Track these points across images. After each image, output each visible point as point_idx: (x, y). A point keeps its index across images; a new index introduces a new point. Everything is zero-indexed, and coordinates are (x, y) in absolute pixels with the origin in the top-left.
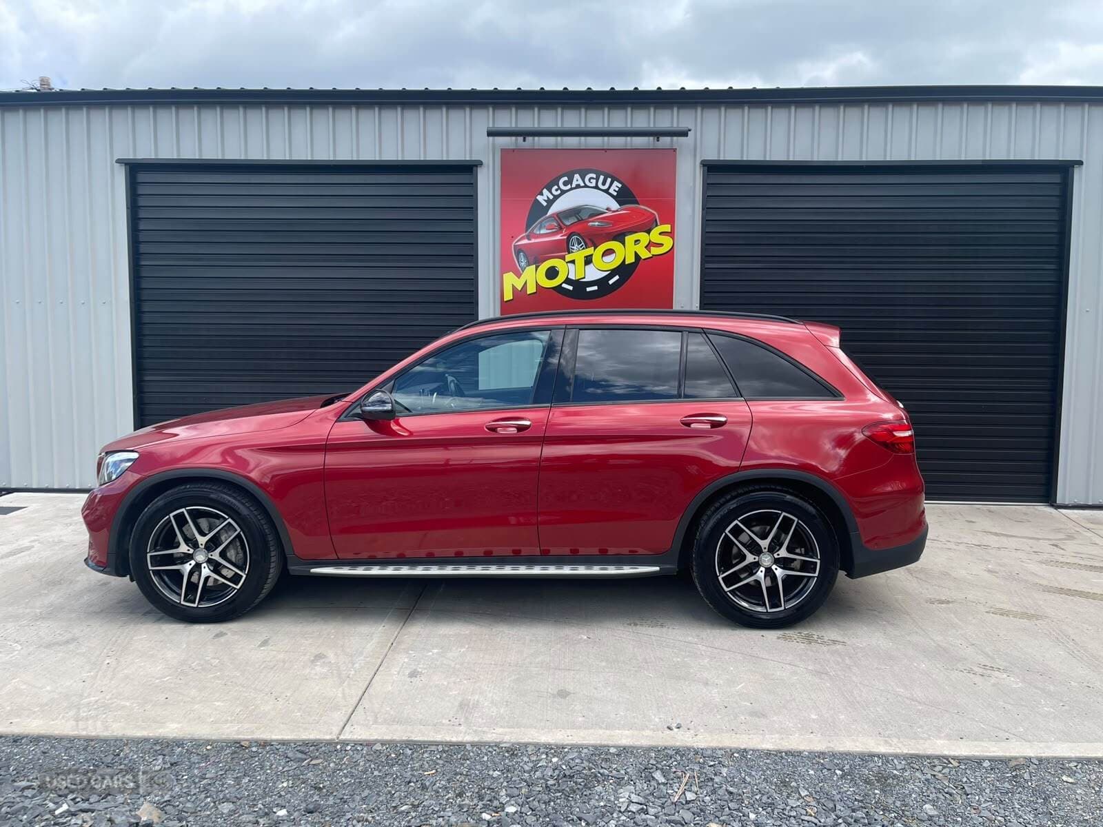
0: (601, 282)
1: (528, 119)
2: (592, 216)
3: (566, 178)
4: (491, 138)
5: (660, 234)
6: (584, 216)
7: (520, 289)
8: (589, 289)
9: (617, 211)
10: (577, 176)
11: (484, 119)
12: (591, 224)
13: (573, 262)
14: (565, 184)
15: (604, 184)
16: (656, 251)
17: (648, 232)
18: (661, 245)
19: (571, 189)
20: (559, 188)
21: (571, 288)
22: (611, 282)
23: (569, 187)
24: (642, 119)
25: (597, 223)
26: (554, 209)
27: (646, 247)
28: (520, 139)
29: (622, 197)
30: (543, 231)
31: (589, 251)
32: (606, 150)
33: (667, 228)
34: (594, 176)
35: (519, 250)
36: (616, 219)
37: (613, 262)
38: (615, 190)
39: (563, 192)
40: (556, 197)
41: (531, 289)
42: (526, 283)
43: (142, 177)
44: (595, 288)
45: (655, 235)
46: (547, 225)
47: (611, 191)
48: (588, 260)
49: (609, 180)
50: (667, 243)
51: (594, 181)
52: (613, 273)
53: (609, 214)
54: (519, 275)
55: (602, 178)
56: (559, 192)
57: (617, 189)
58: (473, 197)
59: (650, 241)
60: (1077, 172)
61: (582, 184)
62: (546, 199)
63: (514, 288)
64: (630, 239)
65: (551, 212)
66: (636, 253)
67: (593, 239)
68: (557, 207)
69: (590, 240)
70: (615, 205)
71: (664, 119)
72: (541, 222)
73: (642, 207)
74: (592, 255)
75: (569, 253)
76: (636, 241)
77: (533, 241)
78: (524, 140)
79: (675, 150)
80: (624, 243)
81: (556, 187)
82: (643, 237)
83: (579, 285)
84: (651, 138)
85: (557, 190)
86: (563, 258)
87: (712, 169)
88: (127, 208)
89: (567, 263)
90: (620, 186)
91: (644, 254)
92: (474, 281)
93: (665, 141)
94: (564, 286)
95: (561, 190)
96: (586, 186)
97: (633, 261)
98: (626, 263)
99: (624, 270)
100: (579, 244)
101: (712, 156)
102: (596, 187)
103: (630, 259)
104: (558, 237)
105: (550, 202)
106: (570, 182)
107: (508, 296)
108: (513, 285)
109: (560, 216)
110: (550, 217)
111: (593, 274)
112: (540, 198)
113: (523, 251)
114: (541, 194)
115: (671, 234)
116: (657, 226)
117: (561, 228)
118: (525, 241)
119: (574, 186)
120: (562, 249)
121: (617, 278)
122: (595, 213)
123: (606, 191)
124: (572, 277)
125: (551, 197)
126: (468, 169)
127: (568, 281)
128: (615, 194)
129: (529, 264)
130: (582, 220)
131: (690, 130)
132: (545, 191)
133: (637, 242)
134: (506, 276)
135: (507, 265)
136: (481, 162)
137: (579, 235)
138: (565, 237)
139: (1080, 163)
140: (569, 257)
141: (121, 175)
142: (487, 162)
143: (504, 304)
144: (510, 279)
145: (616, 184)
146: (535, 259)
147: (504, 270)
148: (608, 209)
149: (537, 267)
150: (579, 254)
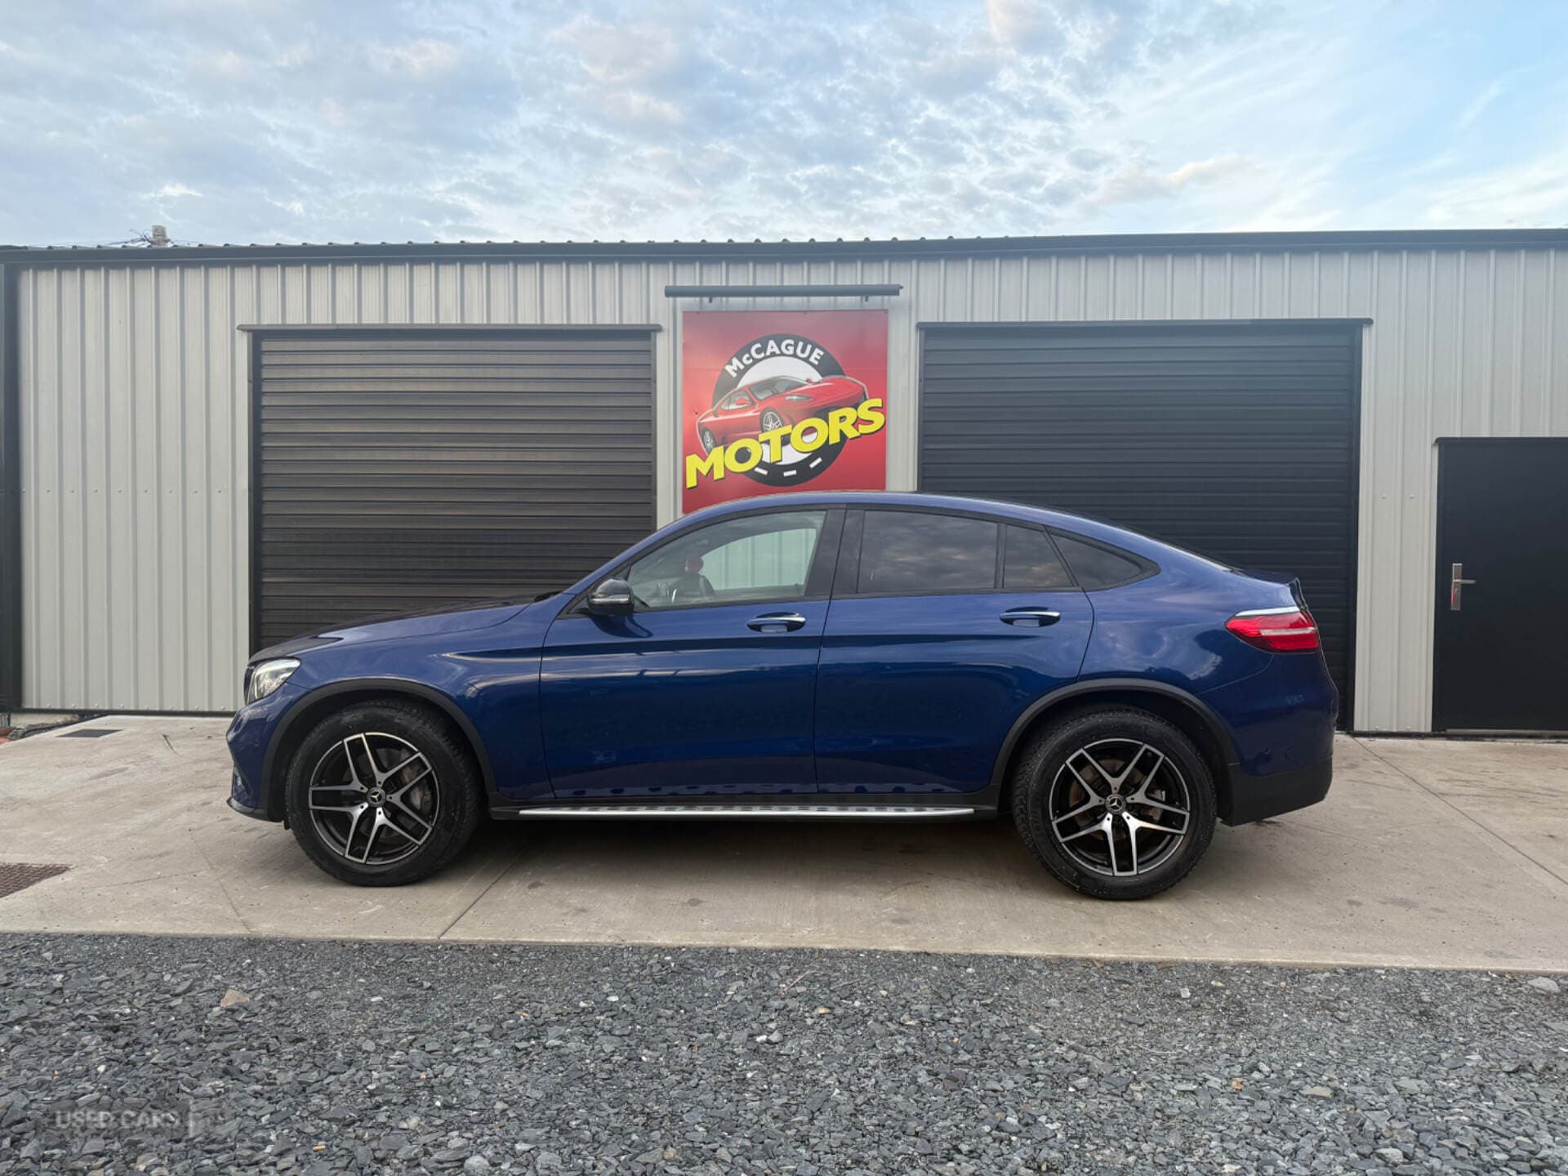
0: (801, 466)
1: (715, 277)
2: (788, 389)
3: (759, 345)
4: (671, 299)
5: (870, 409)
6: (780, 389)
7: (705, 474)
8: (786, 474)
9: (819, 383)
10: (772, 343)
11: (660, 277)
12: (788, 398)
13: (768, 442)
14: (758, 351)
15: (803, 351)
16: (864, 429)
17: (856, 407)
18: (871, 422)
19: (766, 357)
20: (751, 357)
21: (765, 472)
22: (812, 465)
23: (762, 355)
24: (849, 275)
25: (795, 397)
26: (746, 380)
27: (853, 425)
28: (706, 300)
29: (824, 367)
30: (733, 407)
31: (787, 429)
32: (805, 312)
33: (877, 402)
34: (792, 342)
35: (704, 429)
36: (817, 393)
37: (814, 442)
38: (816, 359)
39: (756, 361)
40: (747, 368)
41: (719, 474)
42: (712, 467)
43: (266, 346)
44: (794, 472)
45: (863, 411)
46: (737, 399)
47: (812, 359)
48: (785, 441)
49: (809, 347)
50: (878, 419)
51: (791, 349)
52: (814, 454)
53: (810, 386)
54: (704, 458)
55: (801, 344)
56: (751, 361)
58: (650, 366)
59: (858, 417)
60: (1366, 332)
61: (778, 352)
62: (736, 369)
63: (698, 472)
64: (834, 416)
65: (740, 385)
66: (841, 432)
67: (790, 416)
68: (750, 378)
69: (787, 416)
70: (816, 377)
71: (874, 275)
72: (730, 396)
73: (848, 378)
74: (789, 434)
75: (763, 431)
76: (841, 418)
77: (721, 418)
78: (711, 301)
79: (886, 311)
80: (827, 421)
81: (747, 355)
82: (850, 413)
83: (775, 470)
84: (858, 298)
85: (748, 359)
86: (756, 438)
87: (929, 332)
88: (250, 383)
89: (761, 443)
90: (822, 353)
91: (851, 433)
92: (651, 465)
93: (876, 301)
94: (758, 470)
95: (753, 358)
96: (782, 354)
97: (838, 440)
98: (831, 442)
99: (827, 452)
100: (775, 420)
101: (929, 317)
102: (795, 355)
103: (835, 439)
104: (750, 414)
105: (741, 373)
106: (763, 349)
107: (692, 482)
108: (697, 470)
109: (752, 388)
110: (740, 390)
111: (791, 456)
112: (728, 368)
113: (708, 430)
114: (730, 363)
115: (882, 409)
116: (866, 399)
117: (753, 403)
118: (712, 419)
119: (768, 353)
120: (754, 428)
121: (819, 460)
122: (794, 385)
123: (806, 360)
124: (766, 459)
125: (742, 367)
126: (646, 334)
127: (761, 464)
128: (816, 363)
129: (716, 445)
130: (778, 393)
131: (902, 288)
132: (735, 361)
133: (843, 418)
134: (688, 458)
135: (692, 447)
136: (659, 325)
137: (774, 410)
138: (758, 414)
139: (1369, 322)
140: (762, 437)
141: (243, 343)
142: (665, 322)
143: (687, 492)
144: (694, 462)
145: (817, 351)
146: (723, 438)
147: (687, 452)
148: (808, 381)
149: (725, 449)
150: (774, 434)
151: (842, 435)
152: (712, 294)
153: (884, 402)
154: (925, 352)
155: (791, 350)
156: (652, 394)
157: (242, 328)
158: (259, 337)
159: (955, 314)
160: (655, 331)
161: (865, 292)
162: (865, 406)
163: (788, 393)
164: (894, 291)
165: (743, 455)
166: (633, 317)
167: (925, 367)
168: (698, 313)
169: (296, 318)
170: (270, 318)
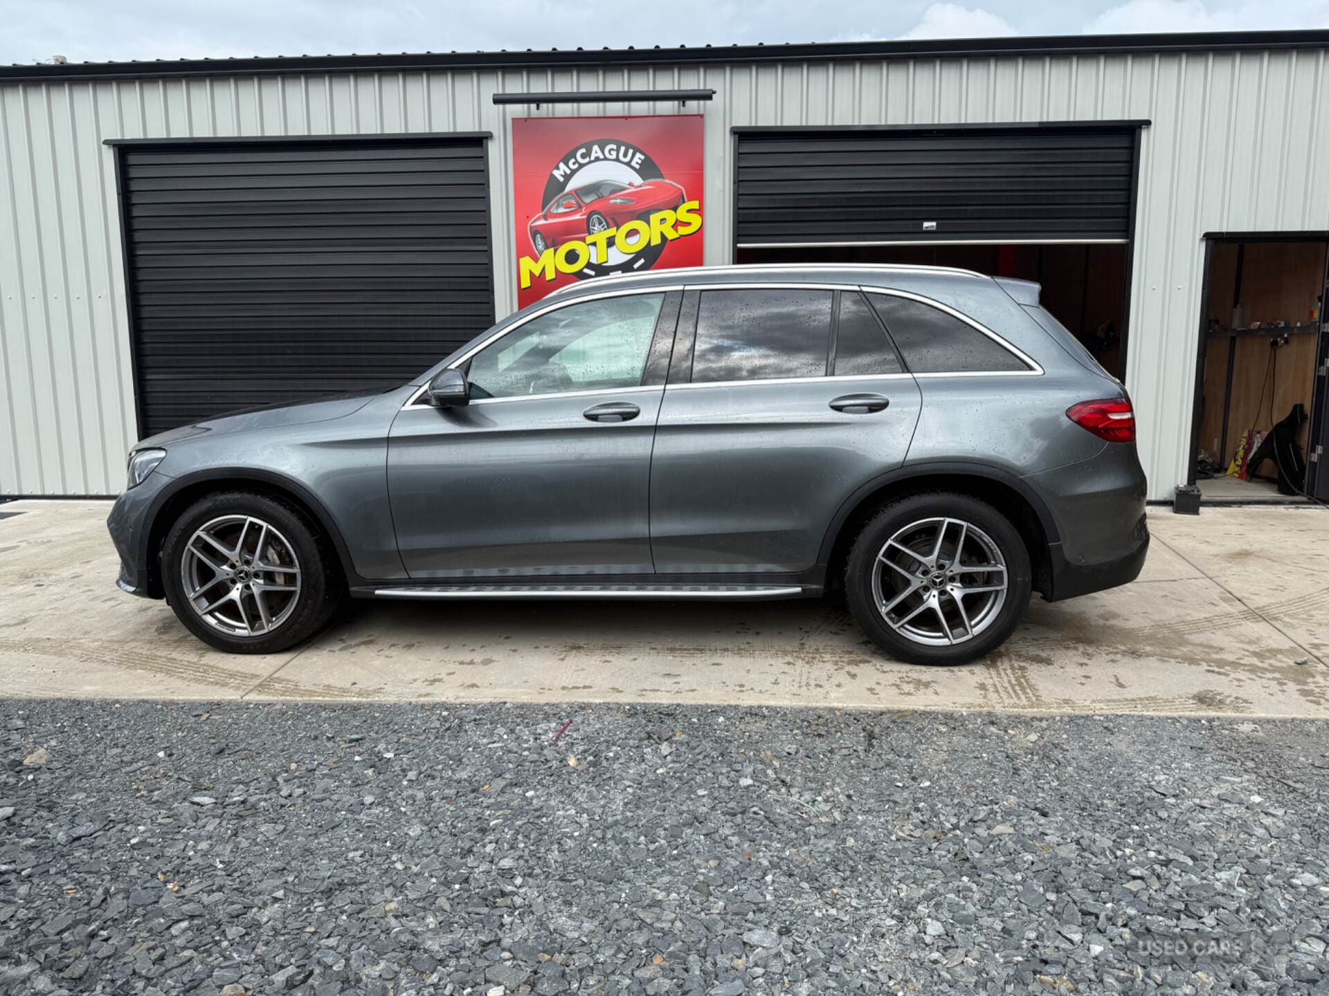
0: (626, 266)
1: (541, 85)
2: (612, 192)
3: (583, 150)
4: (501, 106)
5: (689, 211)
6: (605, 192)
7: (538, 276)
8: (612, 274)
9: (641, 186)
10: (596, 148)
11: (493, 85)
12: (612, 201)
13: (594, 244)
14: (583, 156)
15: (625, 155)
16: (683, 231)
17: (675, 209)
18: (688, 224)
19: (590, 162)
20: (577, 161)
21: (592, 273)
22: (636, 266)
23: (587, 160)
24: (666, 82)
27: (673, 227)
28: (533, 106)
29: (646, 170)
30: (561, 210)
31: (612, 232)
32: (626, 118)
33: (695, 204)
34: (614, 147)
35: (535, 232)
36: (639, 195)
37: (637, 244)
38: (637, 163)
39: (581, 166)
40: (574, 172)
41: (550, 275)
42: (544, 268)
43: (133, 159)
44: (619, 273)
45: (682, 213)
46: (565, 203)
47: (633, 164)
48: (611, 242)
49: (631, 151)
50: (696, 221)
51: (614, 153)
52: (638, 255)
53: (632, 190)
54: (536, 259)
55: (623, 149)
56: (577, 166)
57: (640, 162)
58: (484, 172)
59: (677, 219)
60: (1144, 133)
61: (602, 157)
62: (563, 174)
63: (532, 274)
64: (655, 218)
66: (662, 234)
67: (615, 218)
68: (575, 183)
69: (612, 219)
70: (638, 180)
71: (690, 81)
72: (558, 200)
73: (667, 181)
74: (614, 237)
75: (590, 234)
76: (662, 220)
77: (550, 221)
78: (538, 108)
79: (702, 116)
80: (648, 222)
81: (573, 160)
82: (670, 215)
83: (602, 270)
84: (676, 103)
85: (574, 164)
86: (583, 240)
87: (743, 136)
88: (118, 194)
89: (588, 245)
90: (643, 157)
91: (671, 235)
92: (489, 266)
93: (693, 106)
94: (586, 271)
95: (579, 164)
96: (606, 159)
97: (660, 242)
98: (653, 244)
99: (650, 252)
100: (600, 223)
101: (743, 121)
102: (617, 160)
103: (656, 241)
104: (577, 217)
105: (568, 177)
106: (587, 154)
107: (526, 283)
108: (530, 271)
109: (579, 192)
110: (568, 194)
111: (616, 257)
112: (556, 173)
113: (539, 233)
114: (558, 168)
115: (700, 211)
116: (684, 202)
117: (580, 207)
118: (542, 222)
119: (592, 158)
121: (642, 260)
122: (617, 189)
123: (628, 164)
124: (594, 261)
125: (568, 172)
126: (478, 141)
127: (589, 265)
128: (638, 167)
129: (547, 247)
130: (603, 197)
131: (714, 92)
132: (562, 165)
133: (663, 220)
134: (522, 260)
135: (524, 249)
136: (490, 133)
137: (599, 213)
138: (585, 217)
139: (1148, 123)
140: (590, 239)
141: (109, 157)
142: (497, 132)
143: (521, 292)
144: (526, 263)
145: (638, 155)
146: (554, 238)
147: (520, 255)
148: (631, 184)
149: (555, 251)
150: (600, 236)
151: (663, 236)
152: (538, 100)
153: (701, 204)
154: (738, 156)
155: (614, 156)
156: (486, 199)
157: (106, 142)
158: (125, 151)
159: (767, 119)
160: (487, 138)
161: (683, 97)
162: (683, 208)
163: (612, 196)
164: (707, 96)
165: (572, 257)
166: (466, 125)
167: (738, 169)
168: (526, 119)
169: (157, 132)
170: (133, 133)
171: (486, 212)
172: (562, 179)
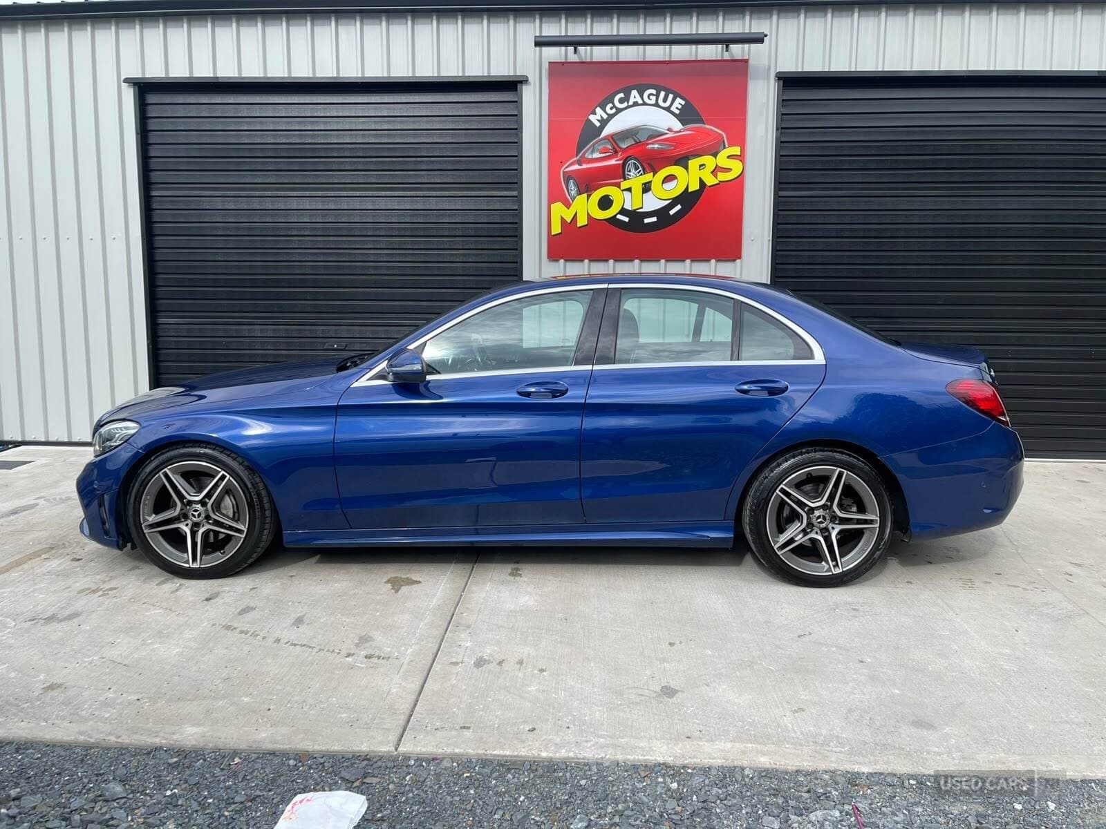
0: (661, 213)
1: (579, 27)
2: (651, 137)
3: (622, 95)
4: (538, 49)
5: (728, 157)
6: (642, 137)
7: (569, 222)
8: (647, 221)
9: (680, 132)
10: (634, 93)
11: (530, 28)
12: (650, 146)
13: (629, 190)
14: (621, 101)
15: (665, 100)
16: (723, 177)
17: (715, 155)
18: (729, 170)
19: (628, 107)
20: (614, 106)
21: (626, 219)
22: (672, 212)
23: (625, 105)
24: (711, 25)
25: (656, 146)
26: (609, 130)
27: (712, 173)
28: (571, 49)
31: (648, 177)
33: (736, 150)
34: (654, 92)
35: (568, 176)
36: (678, 141)
37: (674, 189)
38: (677, 108)
39: (619, 111)
40: (611, 117)
41: (582, 221)
42: (576, 213)
43: (151, 98)
44: (654, 219)
45: (722, 159)
46: (600, 148)
47: (673, 109)
48: (646, 188)
49: (671, 96)
50: (736, 167)
51: (653, 98)
52: (675, 202)
53: (671, 135)
54: (568, 205)
55: (663, 94)
56: (614, 110)
57: (680, 107)
58: (517, 117)
59: (717, 165)
61: (640, 101)
62: (600, 118)
63: (563, 220)
64: (693, 163)
65: (605, 133)
66: (700, 179)
67: (652, 162)
69: (649, 164)
70: (677, 125)
71: (736, 24)
72: (593, 145)
73: (708, 126)
74: (651, 182)
75: (625, 180)
76: (701, 166)
77: (585, 166)
78: (575, 51)
79: (746, 61)
80: (687, 168)
81: (611, 105)
82: (709, 161)
83: (636, 216)
84: (719, 46)
85: (611, 109)
86: (618, 185)
87: (789, 82)
88: (137, 134)
89: (622, 191)
90: (683, 103)
91: (710, 181)
92: (518, 212)
93: (737, 50)
94: (619, 217)
95: (617, 108)
96: (645, 104)
97: (698, 188)
98: (690, 190)
99: (687, 199)
100: (636, 169)
101: (788, 67)
102: (657, 105)
103: (694, 187)
104: (613, 162)
105: (604, 122)
106: (626, 99)
107: (556, 229)
108: (561, 217)
109: (615, 137)
110: (603, 139)
111: (651, 203)
112: (592, 117)
113: (573, 178)
114: (594, 113)
115: (741, 158)
116: (725, 148)
117: (616, 152)
118: (576, 167)
119: (631, 103)
120: (617, 175)
121: (679, 207)
122: (655, 135)
123: (668, 109)
124: (628, 207)
125: (605, 116)
126: (511, 85)
127: (623, 211)
128: (677, 112)
129: (580, 193)
130: (640, 142)
131: (765, 36)
132: (598, 110)
133: (702, 166)
134: (553, 205)
135: (556, 195)
136: (525, 77)
137: (636, 159)
138: (621, 162)
140: (625, 185)
141: (129, 95)
142: (533, 77)
143: (551, 238)
144: (558, 208)
145: (679, 100)
146: (587, 183)
147: (552, 199)
148: (669, 130)
149: (589, 197)
150: (636, 180)
151: (702, 182)
152: (576, 43)
153: (743, 150)
154: (783, 102)
155: (653, 101)
156: (518, 144)
157: (127, 80)
158: (145, 89)
159: (814, 64)
160: (521, 82)
161: (727, 41)
162: (724, 154)
163: (650, 142)
164: (759, 39)
165: (605, 203)
166: (501, 69)
167: (782, 116)
168: (563, 63)
169: (179, 71)
170: (155, 71)
171: (518, 157)
172: (598, 124)
